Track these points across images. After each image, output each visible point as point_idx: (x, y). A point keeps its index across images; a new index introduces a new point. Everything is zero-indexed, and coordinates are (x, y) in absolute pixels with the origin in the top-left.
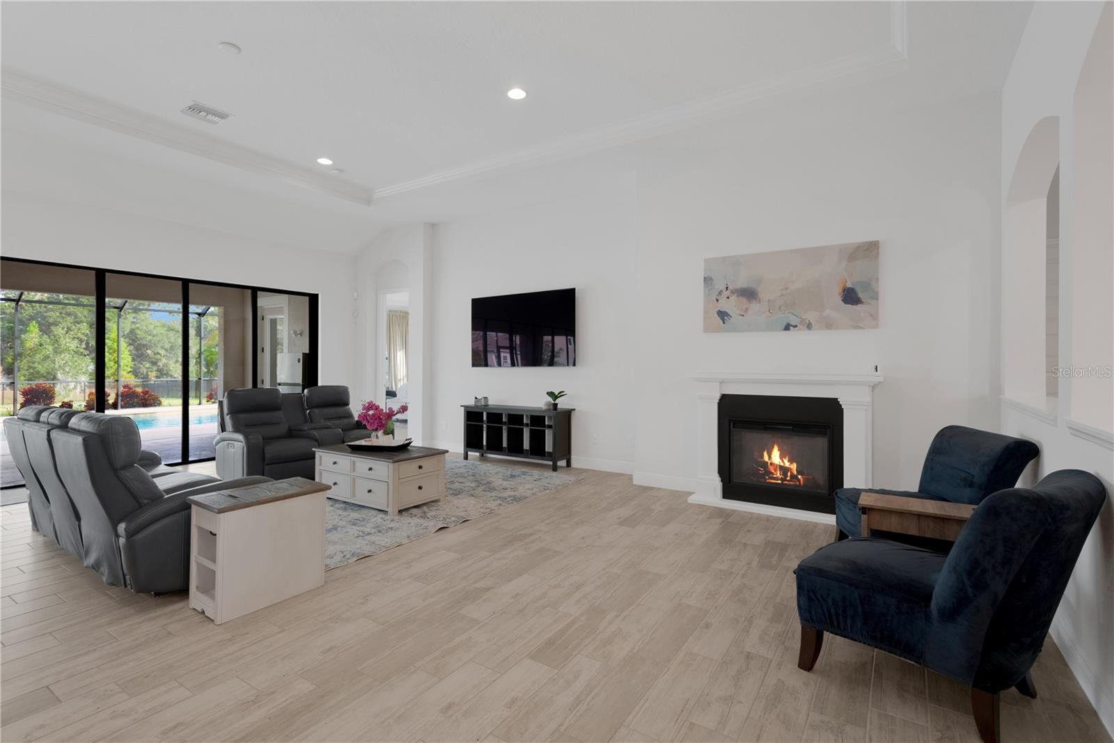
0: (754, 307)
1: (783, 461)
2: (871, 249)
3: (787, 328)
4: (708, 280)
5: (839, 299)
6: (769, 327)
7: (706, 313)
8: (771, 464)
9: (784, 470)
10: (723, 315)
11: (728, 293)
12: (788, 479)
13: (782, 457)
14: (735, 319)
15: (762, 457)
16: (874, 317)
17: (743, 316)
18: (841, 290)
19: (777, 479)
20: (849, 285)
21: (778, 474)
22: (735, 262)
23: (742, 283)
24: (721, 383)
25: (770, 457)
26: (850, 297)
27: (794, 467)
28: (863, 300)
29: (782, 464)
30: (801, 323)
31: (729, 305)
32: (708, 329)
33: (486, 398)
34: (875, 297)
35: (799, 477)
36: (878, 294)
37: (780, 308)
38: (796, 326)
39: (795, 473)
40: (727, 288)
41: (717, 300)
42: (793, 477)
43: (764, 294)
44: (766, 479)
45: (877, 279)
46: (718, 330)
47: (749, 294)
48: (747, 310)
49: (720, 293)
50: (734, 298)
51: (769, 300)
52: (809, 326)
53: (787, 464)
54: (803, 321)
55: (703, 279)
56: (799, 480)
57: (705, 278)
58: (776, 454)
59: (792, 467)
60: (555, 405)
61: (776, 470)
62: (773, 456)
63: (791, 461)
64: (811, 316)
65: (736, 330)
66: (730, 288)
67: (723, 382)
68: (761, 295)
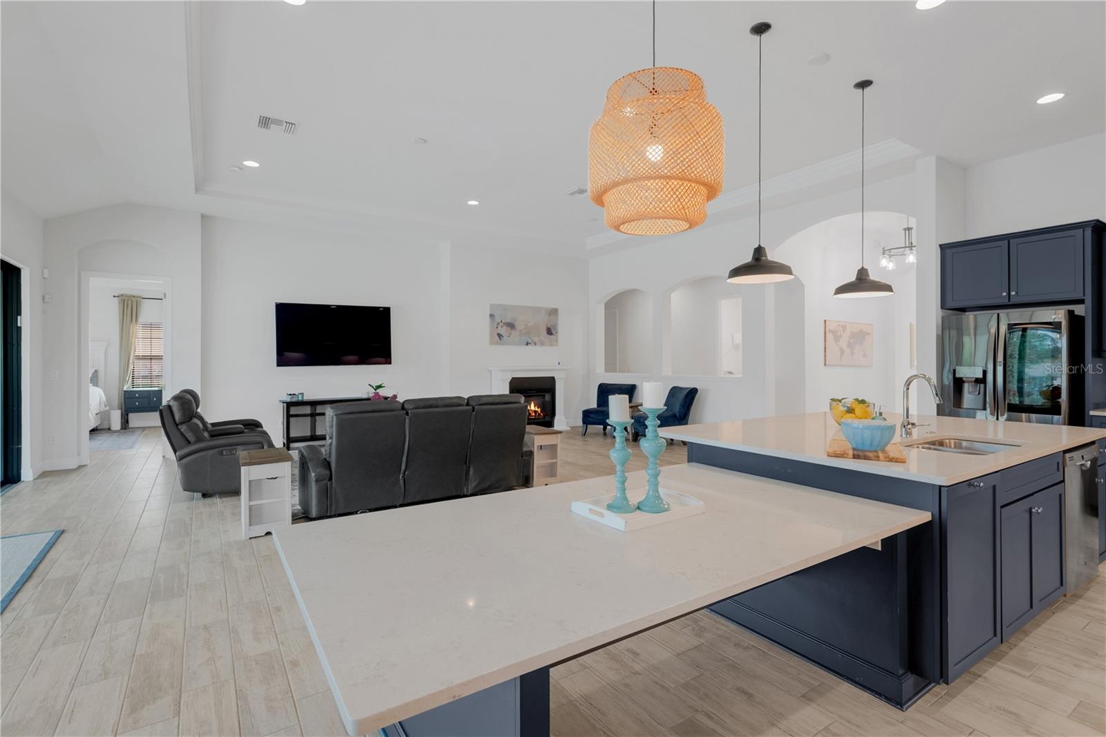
0: (514, 333)
2: (554, 312)
3: (527, 344)
5: (545, 332)
6: (520, 344)
7: (491, 334)
8: (531, 410)
9: (535, 412)
10: (500, 336)
11: (502, 324)
12: (537, 415)
13: (535, 406)
14: (505, 338)
15: (527, 406)
16: (557, 341)
17: (509, 337)
18: (546, 328)
19: (533, 417)
20: (549, 326)
21: (533, 414)
22: (505, 308)
23: (508, 320)
26: (549, 331)
27: (539, 410)
28: (554, 333)
30: (532, 342)
31: (503, 331)
32: (492, 343)
34: (557, 333)
35: (541, 414)
36: (558, 331)
37: (524, 334)
38: (530, 344)
39: (539, 412)
40: (501, 322)
41: (497, 328)
42: (539, 414)
43: (520, 326)
45: (557, 325)
46: (497, 344)
47: (511, 326)
48: (510, 334)
49: (498, 324)
50: (504, 327)
51: (520, 330)
52: (535, 344)
53: (537, 409)
55: (488, 316)
56: (541, 416)
57: (491, 315)
58: (532, 405)
60: (378, 393)
64: (536, 339)
65: (506, 344)
66: (503, 321)
67: (513, 371)
68: (516, 327)
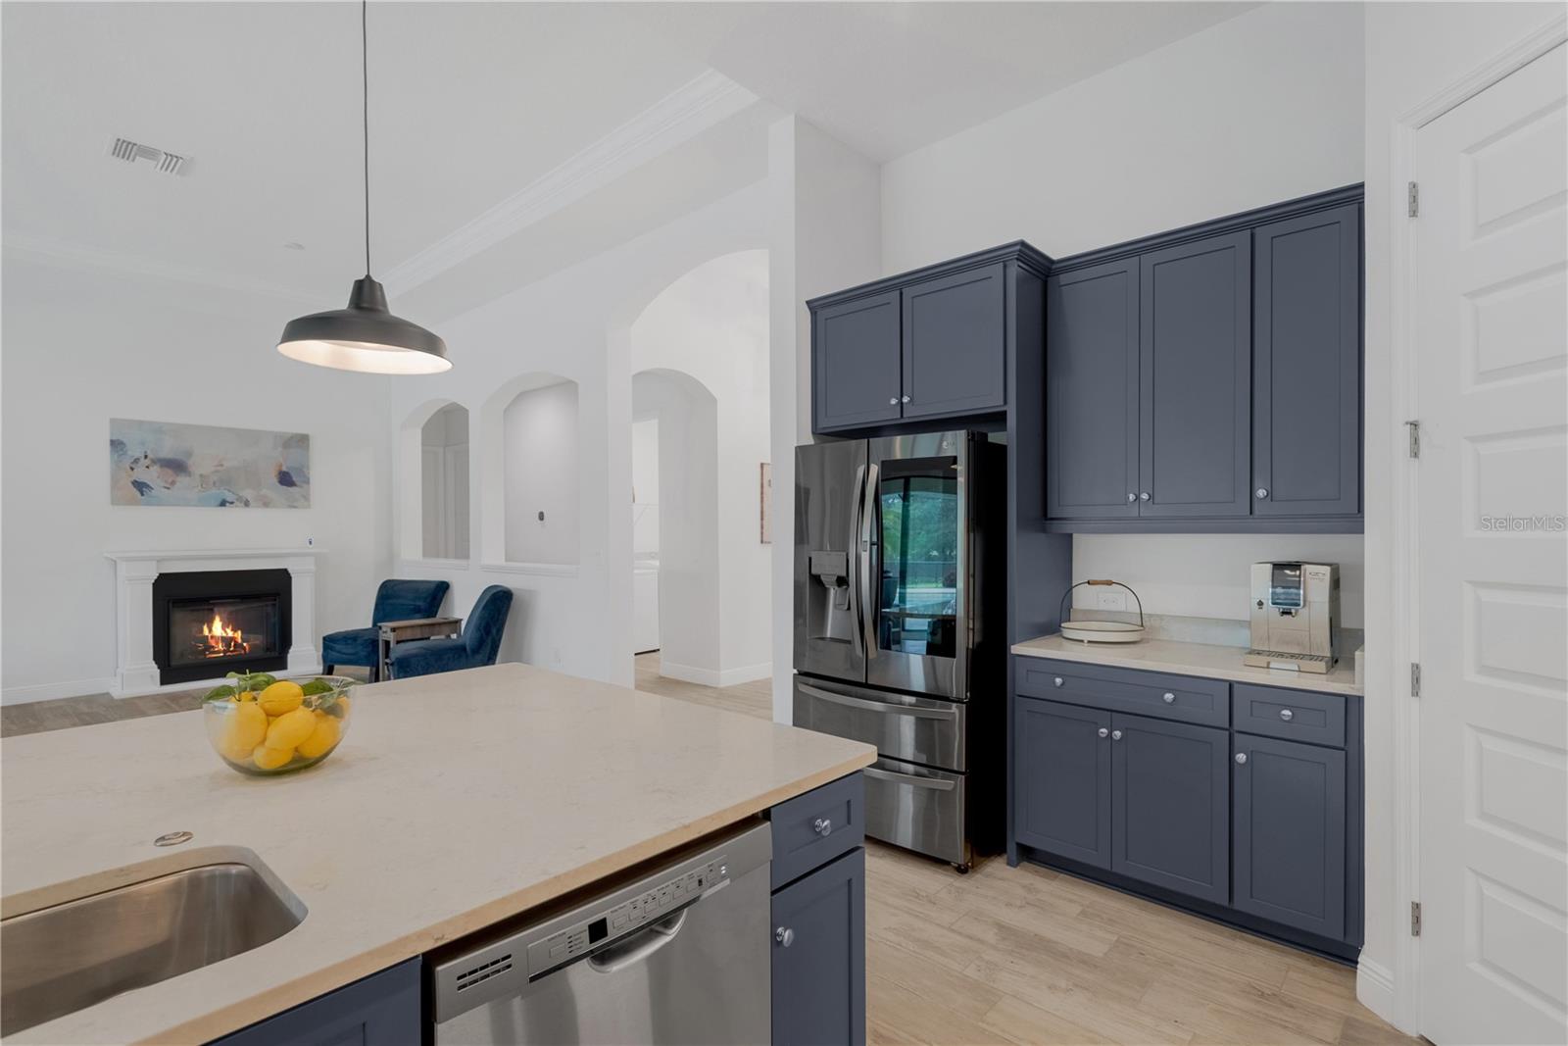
0: (182, 481)
1: (226, 632)
2: (302, 441)
3: (223, 504)
4: (116, 445)
5: (275, 480)
6: (203, 502)
7: (115, 482)
8: (212, 637)
9: (227, 641)
10: (141, 487)
11: (148, 462)
12: (232, 649)
13: (224, 628)
14: (157, 490)
15: (202, 631)
16: (306, 498)
17: (168, 488)
18: (277, 473)
19: (219, 652)
20: (284, 469)
21: (221, 647)
22: (159, 429)
23: (166, 453)
24: (158, 561)
25: (210, 630)
26: (285, 479)
27: (238, 636)
28: (297, 483)
29: (224, 635)
30: (237, 500)
31: (152, 476)
32: (115, 501)
34: (307, 482)
35: (245, 644)
36: (309, 479)
37: (214, 483)
38: (232, 503)
39: (240, 641)
40: (146, 457)
41: (132, 469)
42: (236, 646)
43: (201, 465)
44: (205, 655)
45: (308, 468)
46: (132, 502)
47: (176, 466)
48: (173, 483)
49: (136, 461)
50: (155, 469)
51: (201, 476)
52: (247, 504)
53: (230, 634)
54: (240, 499)
55: (108, 443)
56: (244, 648)
57: (112, 442)
58: (218, 625)
59: (236, 635)
61: (217, 643)
62: (214, 629)
63: (234, 630)
64: (248, 494)
65: (160, 503)
66: (150, 456)
67: (160, 560)
68: (191, 469)
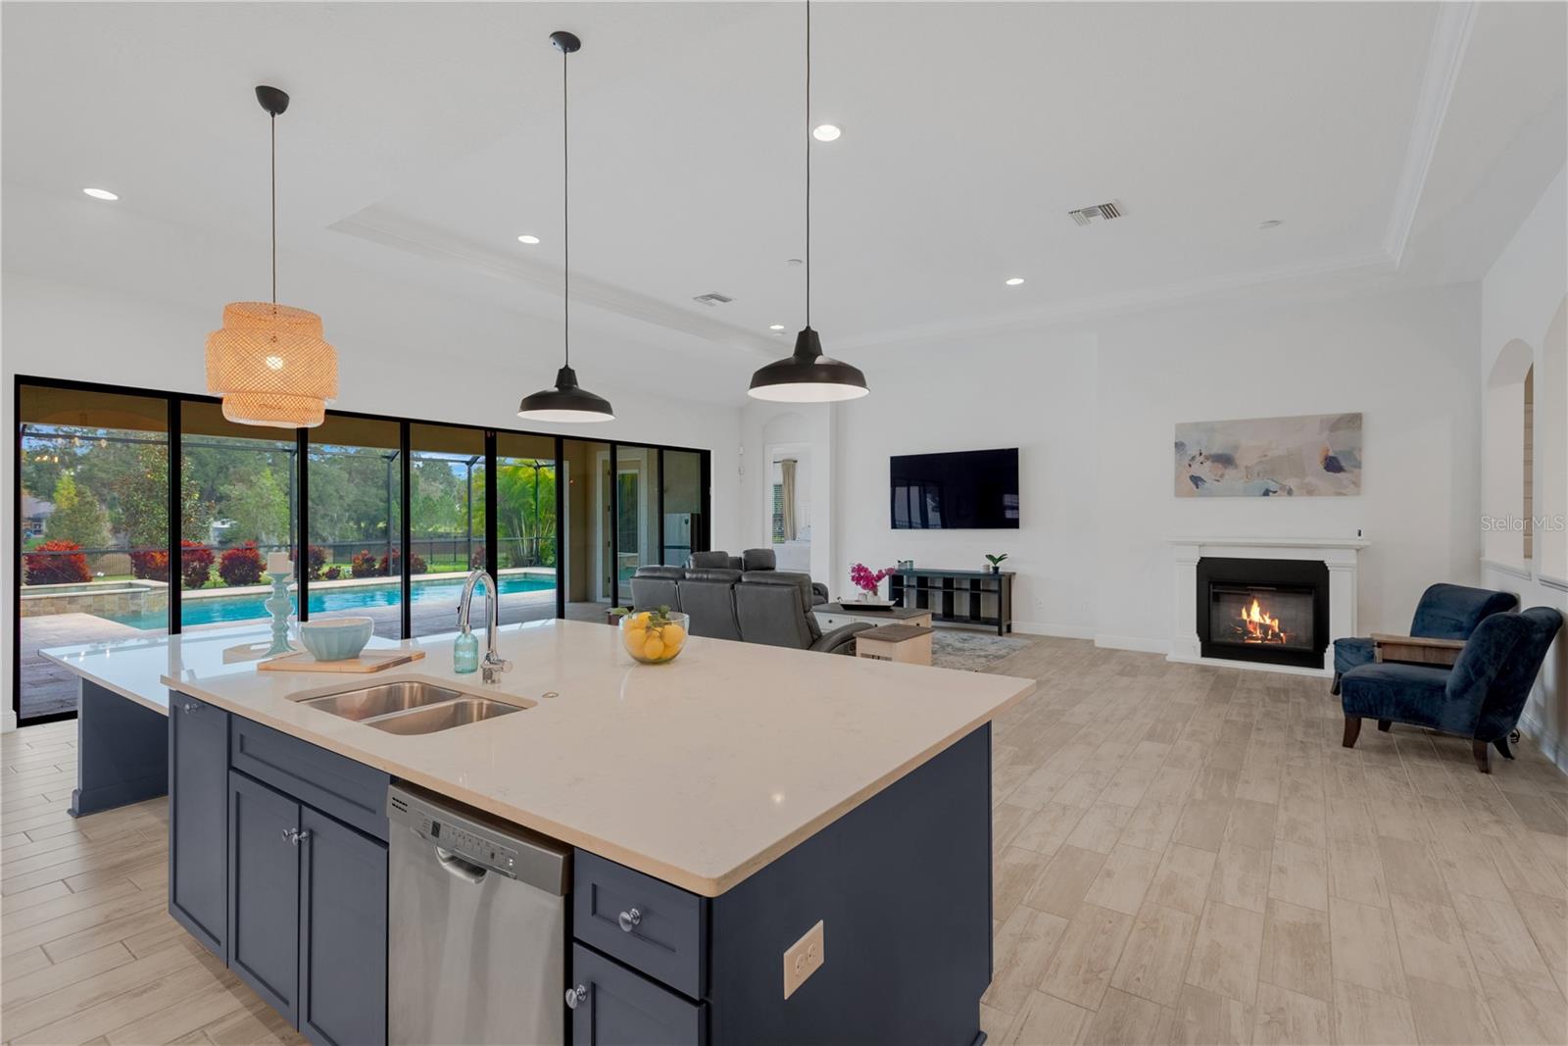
0: (1230, 473)
1: (1263, 619)
2: (1354, 421)
3: (1266, 493)
4: (1179, 446)
5: (1321, 467)
6: (1247, 493)
7: (1177, 478)
8: (1250, 622)
9: (1265, 628)
10: (1196, 480)
11: (1202, 459)
12: (1269, 637)
13: (1262, 613)
14: (1210, 483)
15: (1240, 614)
16: (1357, 484)
17: (1218, 481)
18: (1322, 459)
19: (1256, 638)
20: (1331, 454)
21: (1258, 633)
22: (1209, 428)
23: (1216, 450)
24: (1200, 546)
25: (1249, 615)
26: (1332, 465)
27: (1276, 623)
28: (1346, 468)
29: (1262, 621)
30: (1280, 489)
31: (1204, 470)
32: (1179, 493)
33: (911, 562)
34: (1358, 466)
35: (1282, 635)
36: (1360, 463)
37: (1258, 474)
38: (1275, 492)
39: (1277, 630)
40: (1201, 454)
41: (1190, 465)
42: (1275, 635)
43: (1245, 459)
44: (1244, 640)
45: (1360, 450)
46: (1190, 495)
47: (1225, 460)
48: (1222, 476)
49: (1193, 458)
50: (1208, 464)
51: (1246, 467)
52: (1290, 492)
53: (1268, 621)
54: (1283, 488)
55: (1174, 445)
56: (1281, 639)
57: (1176, 444)
58: (1255, 609)
59: (1273, 624)
60: (996, 569)
61: (1255, 629)
62: (1252, 613)
63: (1272, 618)
64: (1292, 483)
65: (1210, 494)
66: (1203, 454)
67: (1201, 546)
68: (1238, 462)
